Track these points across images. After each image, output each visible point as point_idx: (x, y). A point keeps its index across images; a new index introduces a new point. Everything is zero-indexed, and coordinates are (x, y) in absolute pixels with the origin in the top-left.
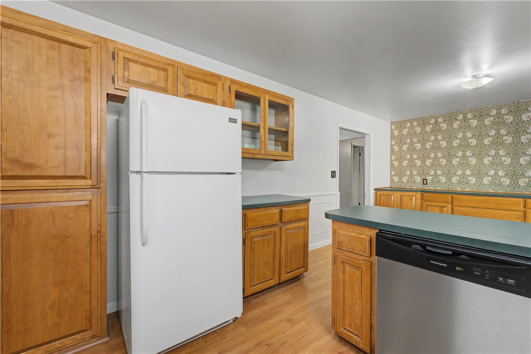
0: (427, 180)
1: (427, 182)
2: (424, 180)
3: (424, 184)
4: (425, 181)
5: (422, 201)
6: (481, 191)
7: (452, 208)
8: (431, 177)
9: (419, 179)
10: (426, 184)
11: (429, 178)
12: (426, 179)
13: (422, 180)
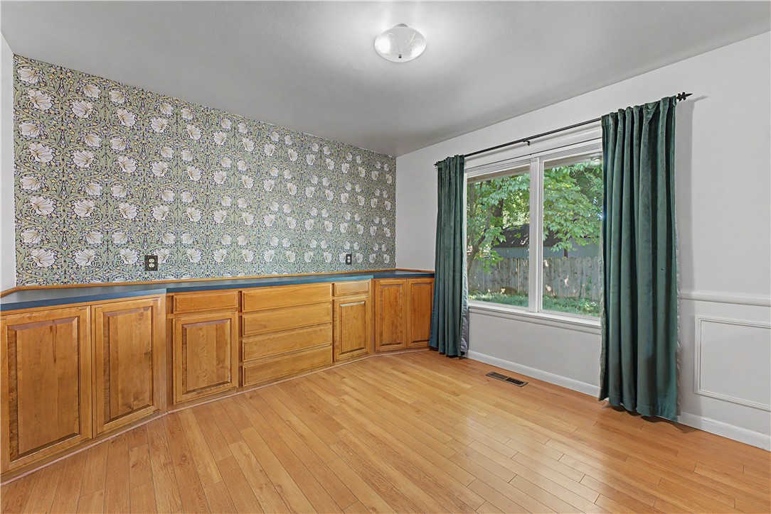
0: (155, 258)
1: (156, 263)
2: (147, 258)
3: (147, 269)
4: (151, 261)
5: (170, 316)
6: (263, 275)
7: (241, 318)
8: (167, 252)
9: (132, 257)
10: (155, 269)
11: (162, 254)
12: (152, 257)
13: (143, 258)
